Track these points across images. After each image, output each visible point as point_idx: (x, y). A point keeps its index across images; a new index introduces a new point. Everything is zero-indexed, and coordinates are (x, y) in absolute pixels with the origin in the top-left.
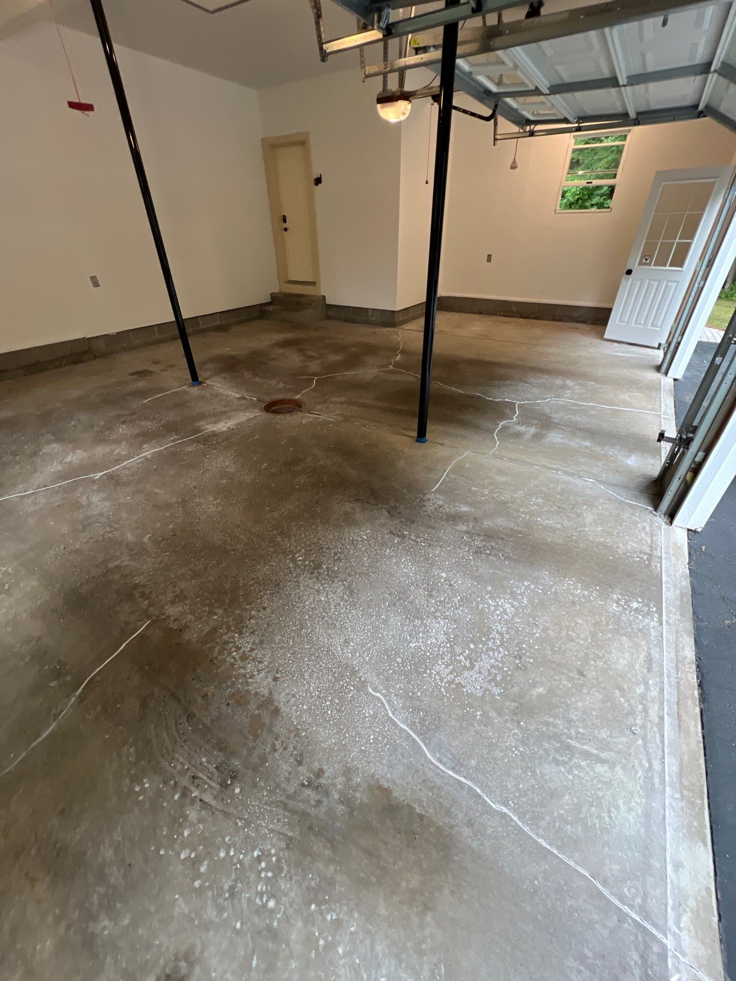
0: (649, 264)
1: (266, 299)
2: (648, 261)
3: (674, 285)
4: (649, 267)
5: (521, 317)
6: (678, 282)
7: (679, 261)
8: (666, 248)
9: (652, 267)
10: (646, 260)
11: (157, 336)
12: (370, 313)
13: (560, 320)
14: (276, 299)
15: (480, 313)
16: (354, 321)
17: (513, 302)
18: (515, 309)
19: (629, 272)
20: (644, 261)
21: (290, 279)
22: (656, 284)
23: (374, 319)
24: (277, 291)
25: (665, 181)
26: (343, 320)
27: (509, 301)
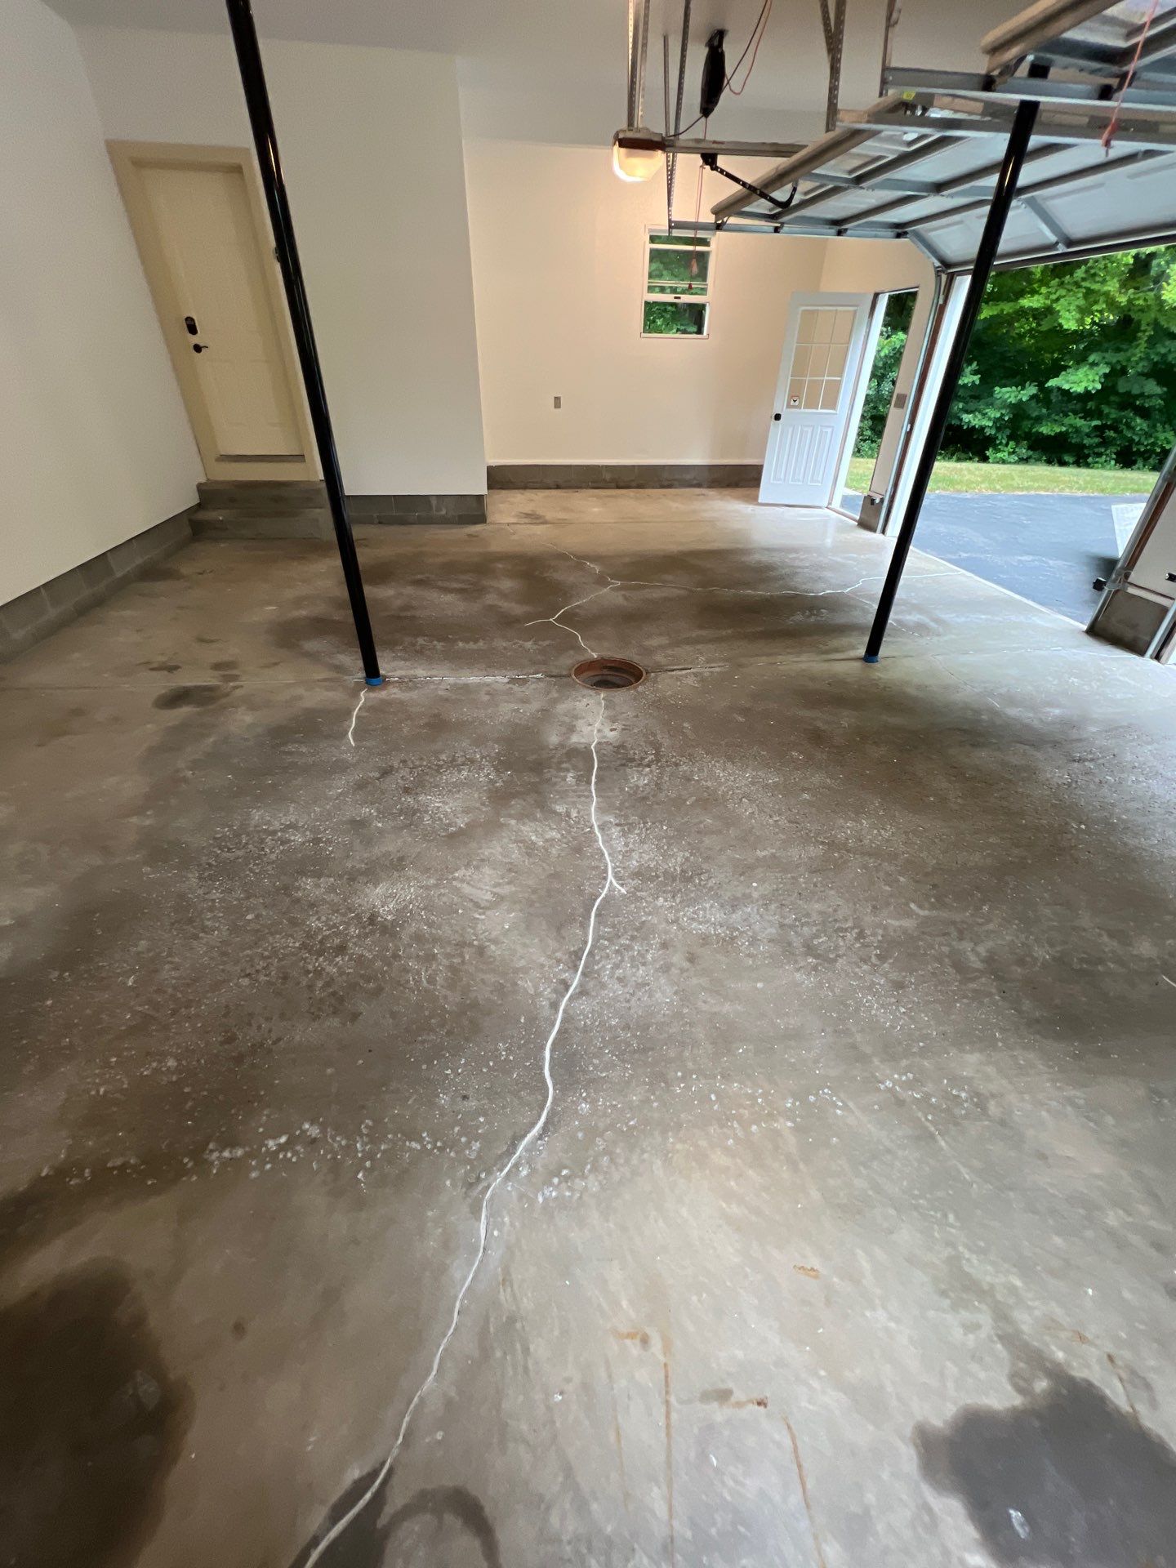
0: (799, 407)
1: (193, 500)
2: (797, 403)
3: (829, 430)
4: (797, 410)
5: (618, 487)
6: (833, 427)
7: (831, 403)
8: (815, 385)
9: (802, 410)
10: (795, 401)
11: (52, 613)
12: (434, 502)
13: (670, 486)
14: (209, 495)
15: (558, 487)
16: (402, 522)
17: (603, 466)
18: (608, 476)
19: (778, 417)
20: (792, 402)
21: (223, 453)
22: (810, 430)
23: (443, 512)
24: (203, 480)
25: (803, 305)
26: (377, 521)
27: (598, 466)
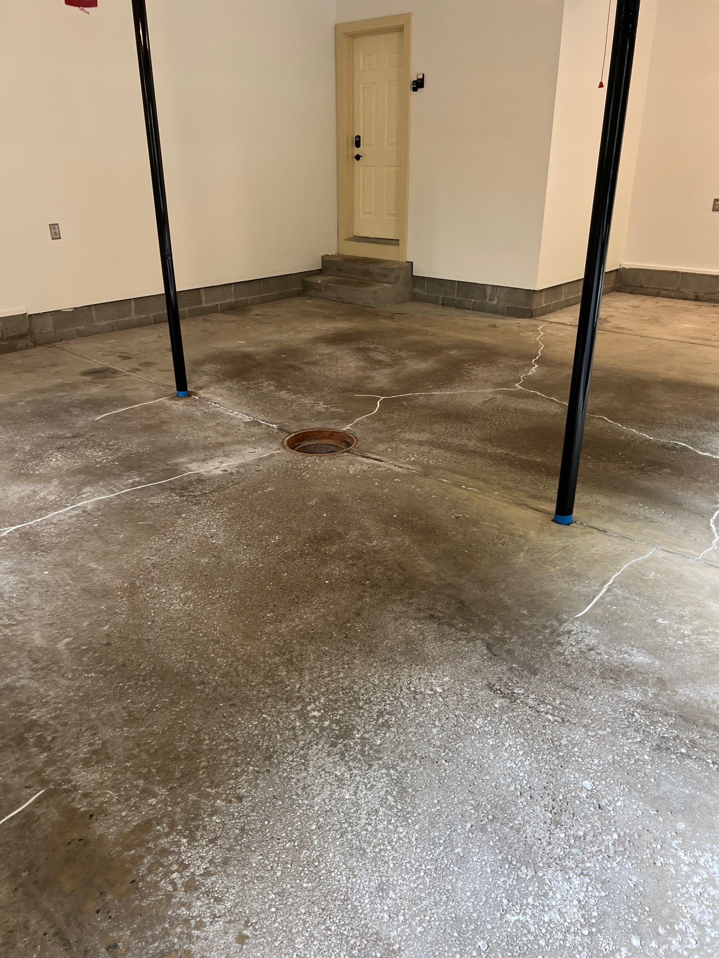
1: (313, 264)
11: (134, 316)
12: (489, 292)
14: (329, 265)
16: (460, 306)
21: (356, 234)
23: (495, 302)
24: (332, 252)
26: (440, 302)
